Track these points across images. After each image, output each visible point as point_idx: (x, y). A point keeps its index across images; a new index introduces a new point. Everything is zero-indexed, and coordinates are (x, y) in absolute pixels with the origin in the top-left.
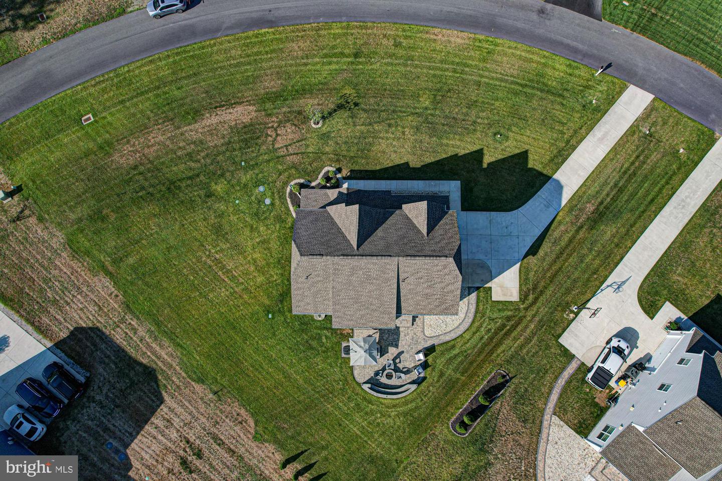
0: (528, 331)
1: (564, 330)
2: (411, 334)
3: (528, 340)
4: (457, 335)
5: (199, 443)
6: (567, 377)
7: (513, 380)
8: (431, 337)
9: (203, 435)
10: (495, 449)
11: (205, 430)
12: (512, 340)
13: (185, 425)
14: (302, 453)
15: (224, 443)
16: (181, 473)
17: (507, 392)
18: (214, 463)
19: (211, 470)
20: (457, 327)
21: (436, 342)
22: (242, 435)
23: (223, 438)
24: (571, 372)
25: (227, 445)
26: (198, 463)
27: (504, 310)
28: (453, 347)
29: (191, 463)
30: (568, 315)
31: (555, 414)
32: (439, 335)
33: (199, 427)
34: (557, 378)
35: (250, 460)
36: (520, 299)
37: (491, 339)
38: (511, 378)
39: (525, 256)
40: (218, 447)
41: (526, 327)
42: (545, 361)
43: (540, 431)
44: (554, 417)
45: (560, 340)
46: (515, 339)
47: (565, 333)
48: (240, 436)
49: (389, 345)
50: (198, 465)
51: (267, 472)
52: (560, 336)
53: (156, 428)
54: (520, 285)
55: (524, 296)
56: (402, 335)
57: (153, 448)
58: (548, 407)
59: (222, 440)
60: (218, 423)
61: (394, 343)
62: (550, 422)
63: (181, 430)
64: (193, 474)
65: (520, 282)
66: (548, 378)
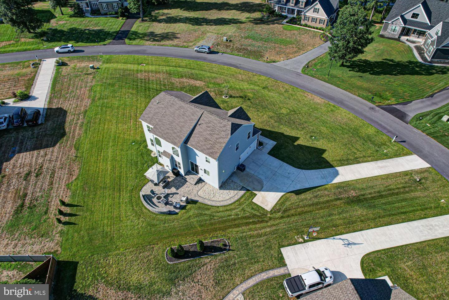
0: (263, 231)
1: (289, 245)
2: (191, 188)
3: (260, 236)
4: (216, 205)
5: (45, 171)
6: (271, 275)
7: (230, 252)
8: (200, 196)
9: (50, 168)
11: (54, 167)
12: (248, 229)
14: (79, 206)
15: (53, 177)
16: (21, 177)
17: (220, 257)
18: (38, 183)
19: (34, 185)
20: (219, 201)
21: (200, 200)
22: (65, 179)
23: (56, 175)
24: (276, 274)
25: (54, 179)
26: (33, 178)
27: (256, 210)
28: (208, 209)
29: (30, 176)
30: (298, 238)
31: (243, 294)
32: (205, 199)
33: (53, 164)
34: (263, 271)
35: (54, 192)
36: (271, 211)
37: (235, 220)
38: (229, 250)
39: (291, 192)
40: (49, 178)
41: (263, 228)
42: (261, 255)
44: (241, 295)
45: (283, 250)
46: (250, 230)
47: (289, 247)
49: (173, 186)
51: (53, 203)
52: (284, 246)
54: (276, 204)
55: (274, 210)
56: (185, 185)
57: (26, 160)
58: (241, 286)
60: (62, 168)
61: (177, 187)
62: (235, 297)
63: (45, 161)
64: (24, 181)
65: (278, 202)
66: (256, 266)
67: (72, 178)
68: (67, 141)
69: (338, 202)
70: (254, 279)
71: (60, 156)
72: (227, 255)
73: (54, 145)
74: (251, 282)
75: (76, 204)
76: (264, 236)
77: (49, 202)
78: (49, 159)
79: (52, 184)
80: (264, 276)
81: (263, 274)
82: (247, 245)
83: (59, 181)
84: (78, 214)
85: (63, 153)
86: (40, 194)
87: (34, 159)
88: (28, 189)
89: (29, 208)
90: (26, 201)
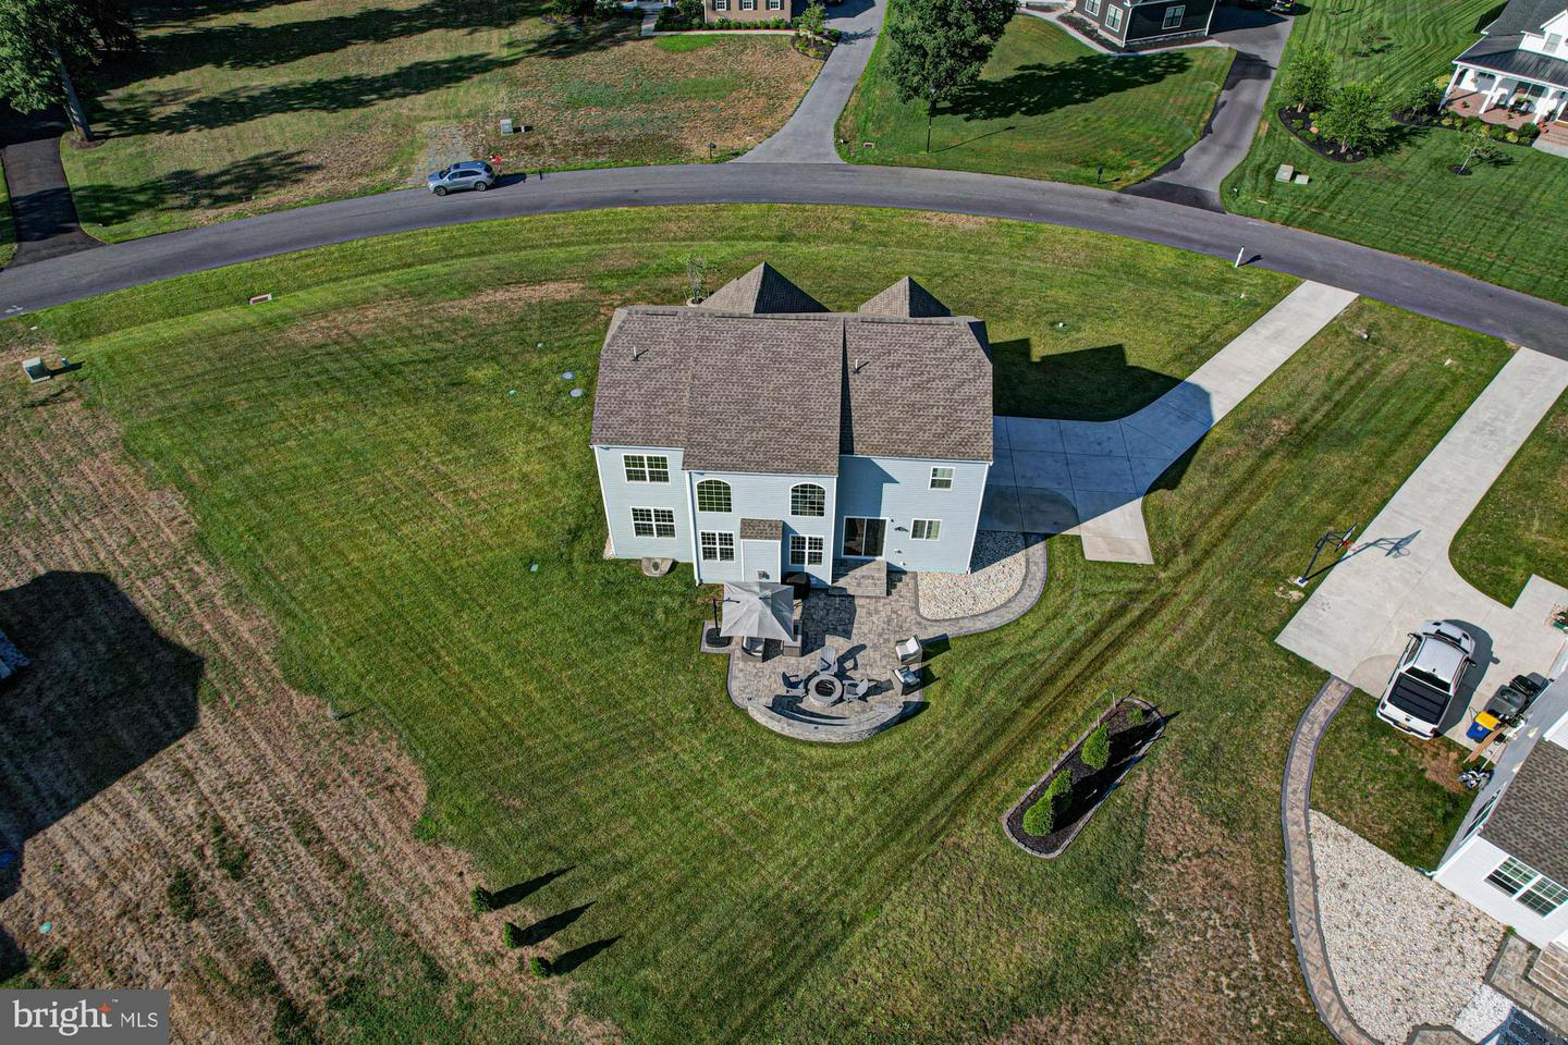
0: (1191, 622)
1: (1285, 621)
2: (885, 612)
3: (1195, 640)
4: (1005, 621)
5: (252, 835)
6: (1322, 719)
7: (1173, 722)
8: (936, 621)
9: (270, 814)
10: (1152, 898)
11: (280, 800)
12: (1153, 638)
13: (230, 787)
14: (550, 877)
15: (321, 840)
16: (158, 916)
17: (1160, 751)
18: (274, 894)
19: (257, 912)
20: (1003, 606)
21: (949, 631)
22: (382, 820)
23: (324, 825)
24: (1332, 708)
25: (331, 844)
26: (223, 889)
27: (1120, 579)
28: (998, 643)
29: (202, 890)
30: (1283, 593)
31: (1315, 806)
32: (957, 619)
33: (266, 794)
34: (1295, 720)
35: (386, 890)
36: (1156, 560)
37: (1096, 634)
38: (1166, 719)
39: (1153, 488)
40: (302, 850)
41: (1184, 614)
42: (1251, 683)
43: (1283, 852)
44: (1314, 816)
45: (1281, 640)
46: (1160, 637)
47: (1289, 628)
48: (375, 824)
49: (827, 631)
50: (222, 895)
51: (427, 929)
52: (1277, 632)
53: (142, 790)
54: (1151, 537)
55: (1164, 557)
56: (860, 613)
57: (108, 843)
58: (1289, 789)
59: (319, 831)
60: (323, 786)
61: (840, 628)
62: (1308, 827)
63: (213, 798)
64: (194, 923)
65: (1148, 530)
66: (1271, 719)
67: (411, 799)
69: (1273, 463)
70: (1297, 753)
71: (264, 747)
72: (1171, 737)
74: (1300, 764)
75: (529, 874)
76: (1207, 633)
78: (221, 785)
79: (343, 865)
80: (1311, 730)
81: (1305, 729)
82: (1194, 681)
83: (364, 837)
84: (577, 904)
86: (329, 926)
87: (144, 815)
88: (246, 941)
89: (335, 1003)
90: (291, 988)
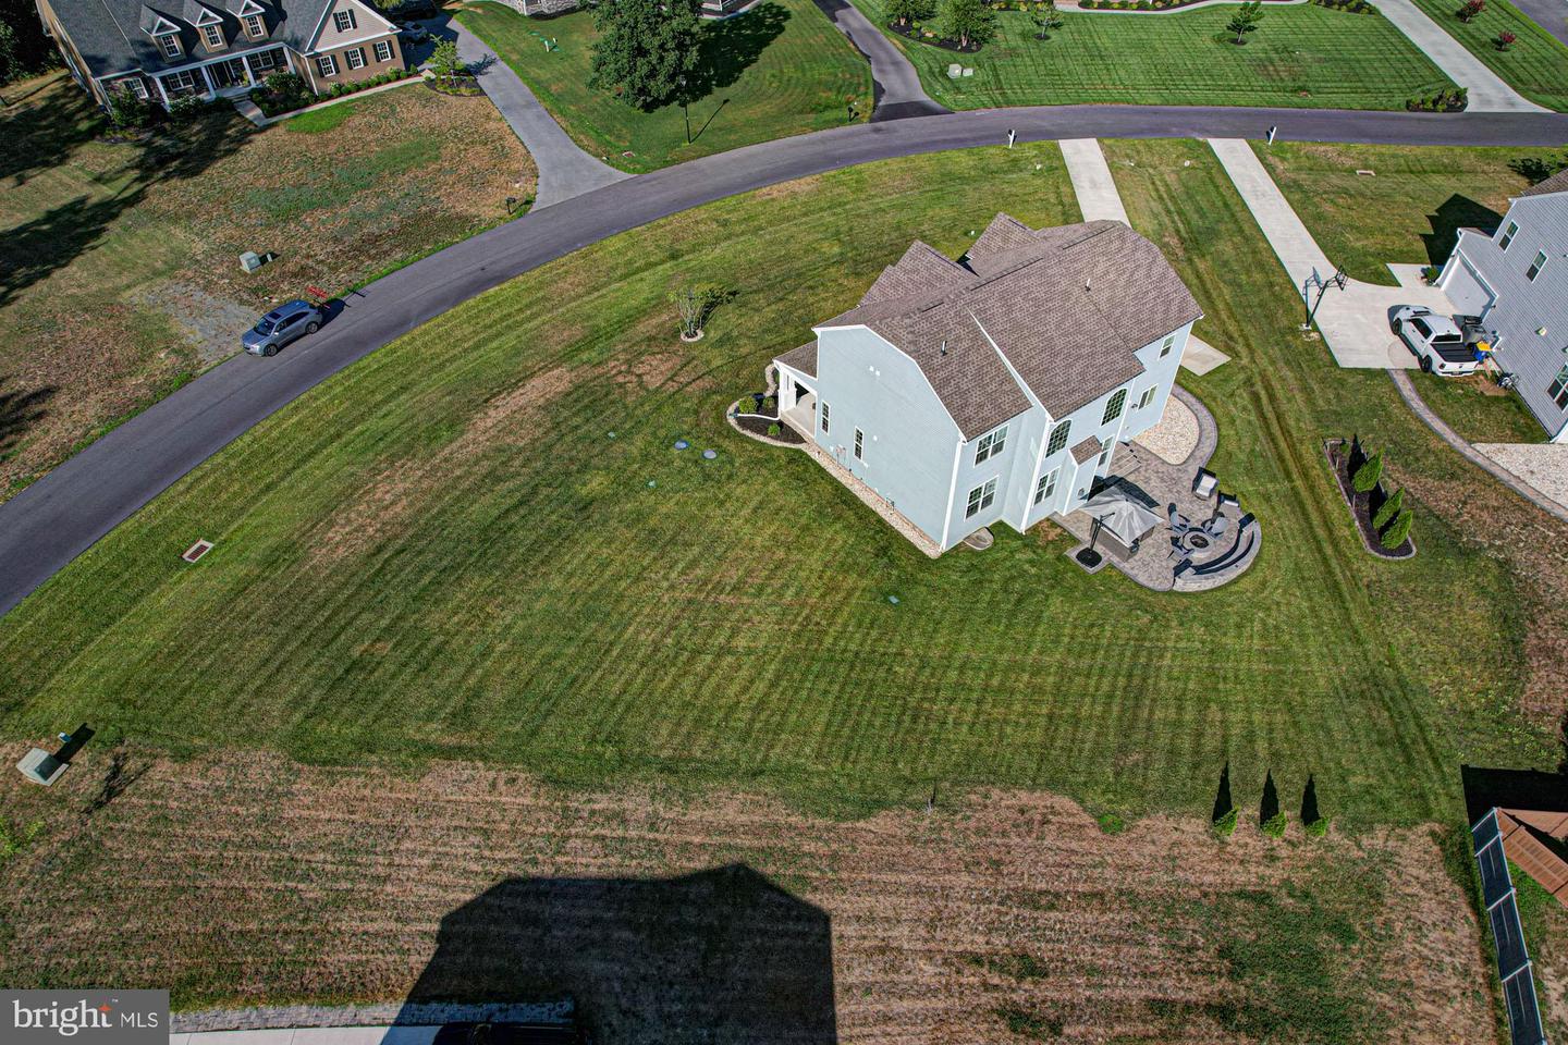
0: (1291, 381)
1: (1329, 353)
2: (1152, 476)
3: (1307, 390)
4: (1214, 438)
5: (1005, 940)
6: (1414, 395)
7: (1360, 442)
8: (1184, 462)
9: (994, 916)
10: (1478, 539)
11: (988, 900)
12: (1289, 402)
14: (1224, 781)
15: (1057, 895)
18: (1086, 958)
19: (1095, 980)
22: (1074, 845)
24: (1410, 387)
25: (1067, 892)
26: (1047, 991)
27: (1229, 377)
28: (1229, 454)
29: (1033, 1005)
30: (1308, 338)
31: (1470, 442)
32: (1192, 454)
34: (1405, 404)
35: (1149, 883)
36: (1229, 356)
37: (1263, 417)
38: (1355, 442)
40: (1053, 915)
41: (1282, 378)
42: (1361, 397)
43: (1492, 476)
44: (1477, 447)
45: (1342, 365)
46: (1291, 399)
47: (1336, 356)
48: (1074, 852)
50: (1055, 995)
51: (1209, 878)
52: (1334, 361)
53: (868, 991)
54: (1210, 344)
55: (1230, 351)
58: (1451, 441)
59: (1047, 892)
60: (997, 864)
62: (1482, 454)
64: (1067, 1030)
67: (1069, 815)
68: (793, 856)
69: (1200, 265)
70: (1428, 420)
71: (904, 878)
72: (1371, 450)
73: (822, 919)
74: (1437, 425)
75: (1211, 790)
76: (1307, 383)
77: (1205, 895)
78: (922, 931)
79: (1100, 895)
80: (1417, 405)
81: (1414, 405)
82: (1337, 413)
83: (1080, 866)
84: (1262, 780)
85: (892, 867)
86: (1153, 939)
87: (899, 1006)
88: (1120, 1003)
89: (1233, 975)
90: (1192, 997)
